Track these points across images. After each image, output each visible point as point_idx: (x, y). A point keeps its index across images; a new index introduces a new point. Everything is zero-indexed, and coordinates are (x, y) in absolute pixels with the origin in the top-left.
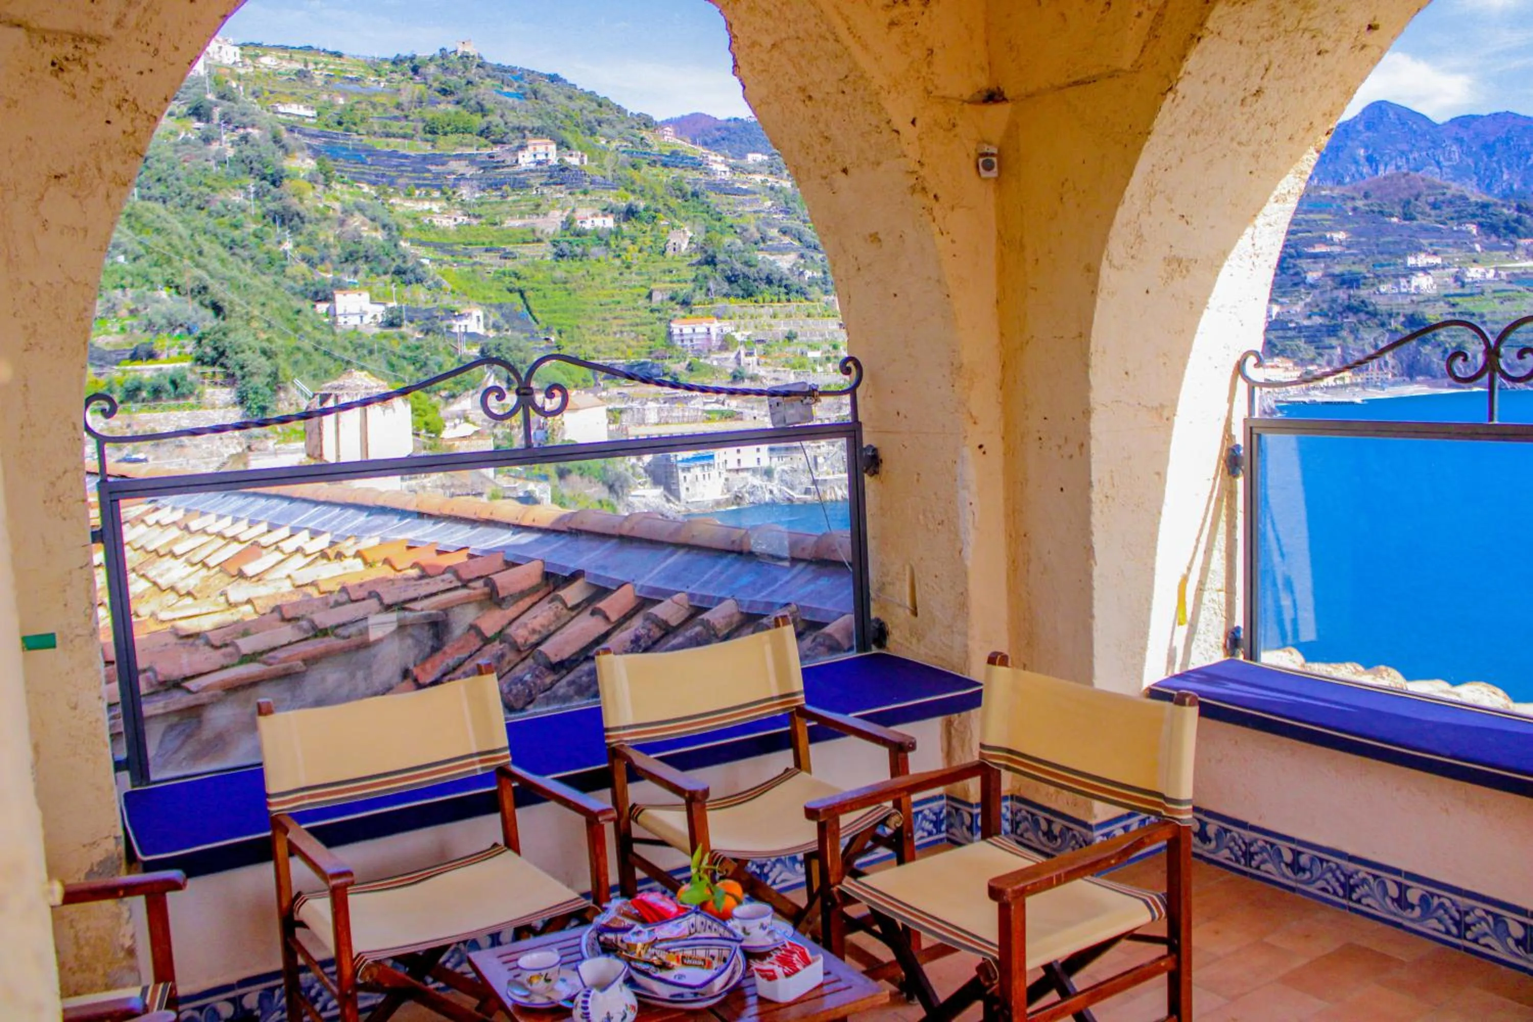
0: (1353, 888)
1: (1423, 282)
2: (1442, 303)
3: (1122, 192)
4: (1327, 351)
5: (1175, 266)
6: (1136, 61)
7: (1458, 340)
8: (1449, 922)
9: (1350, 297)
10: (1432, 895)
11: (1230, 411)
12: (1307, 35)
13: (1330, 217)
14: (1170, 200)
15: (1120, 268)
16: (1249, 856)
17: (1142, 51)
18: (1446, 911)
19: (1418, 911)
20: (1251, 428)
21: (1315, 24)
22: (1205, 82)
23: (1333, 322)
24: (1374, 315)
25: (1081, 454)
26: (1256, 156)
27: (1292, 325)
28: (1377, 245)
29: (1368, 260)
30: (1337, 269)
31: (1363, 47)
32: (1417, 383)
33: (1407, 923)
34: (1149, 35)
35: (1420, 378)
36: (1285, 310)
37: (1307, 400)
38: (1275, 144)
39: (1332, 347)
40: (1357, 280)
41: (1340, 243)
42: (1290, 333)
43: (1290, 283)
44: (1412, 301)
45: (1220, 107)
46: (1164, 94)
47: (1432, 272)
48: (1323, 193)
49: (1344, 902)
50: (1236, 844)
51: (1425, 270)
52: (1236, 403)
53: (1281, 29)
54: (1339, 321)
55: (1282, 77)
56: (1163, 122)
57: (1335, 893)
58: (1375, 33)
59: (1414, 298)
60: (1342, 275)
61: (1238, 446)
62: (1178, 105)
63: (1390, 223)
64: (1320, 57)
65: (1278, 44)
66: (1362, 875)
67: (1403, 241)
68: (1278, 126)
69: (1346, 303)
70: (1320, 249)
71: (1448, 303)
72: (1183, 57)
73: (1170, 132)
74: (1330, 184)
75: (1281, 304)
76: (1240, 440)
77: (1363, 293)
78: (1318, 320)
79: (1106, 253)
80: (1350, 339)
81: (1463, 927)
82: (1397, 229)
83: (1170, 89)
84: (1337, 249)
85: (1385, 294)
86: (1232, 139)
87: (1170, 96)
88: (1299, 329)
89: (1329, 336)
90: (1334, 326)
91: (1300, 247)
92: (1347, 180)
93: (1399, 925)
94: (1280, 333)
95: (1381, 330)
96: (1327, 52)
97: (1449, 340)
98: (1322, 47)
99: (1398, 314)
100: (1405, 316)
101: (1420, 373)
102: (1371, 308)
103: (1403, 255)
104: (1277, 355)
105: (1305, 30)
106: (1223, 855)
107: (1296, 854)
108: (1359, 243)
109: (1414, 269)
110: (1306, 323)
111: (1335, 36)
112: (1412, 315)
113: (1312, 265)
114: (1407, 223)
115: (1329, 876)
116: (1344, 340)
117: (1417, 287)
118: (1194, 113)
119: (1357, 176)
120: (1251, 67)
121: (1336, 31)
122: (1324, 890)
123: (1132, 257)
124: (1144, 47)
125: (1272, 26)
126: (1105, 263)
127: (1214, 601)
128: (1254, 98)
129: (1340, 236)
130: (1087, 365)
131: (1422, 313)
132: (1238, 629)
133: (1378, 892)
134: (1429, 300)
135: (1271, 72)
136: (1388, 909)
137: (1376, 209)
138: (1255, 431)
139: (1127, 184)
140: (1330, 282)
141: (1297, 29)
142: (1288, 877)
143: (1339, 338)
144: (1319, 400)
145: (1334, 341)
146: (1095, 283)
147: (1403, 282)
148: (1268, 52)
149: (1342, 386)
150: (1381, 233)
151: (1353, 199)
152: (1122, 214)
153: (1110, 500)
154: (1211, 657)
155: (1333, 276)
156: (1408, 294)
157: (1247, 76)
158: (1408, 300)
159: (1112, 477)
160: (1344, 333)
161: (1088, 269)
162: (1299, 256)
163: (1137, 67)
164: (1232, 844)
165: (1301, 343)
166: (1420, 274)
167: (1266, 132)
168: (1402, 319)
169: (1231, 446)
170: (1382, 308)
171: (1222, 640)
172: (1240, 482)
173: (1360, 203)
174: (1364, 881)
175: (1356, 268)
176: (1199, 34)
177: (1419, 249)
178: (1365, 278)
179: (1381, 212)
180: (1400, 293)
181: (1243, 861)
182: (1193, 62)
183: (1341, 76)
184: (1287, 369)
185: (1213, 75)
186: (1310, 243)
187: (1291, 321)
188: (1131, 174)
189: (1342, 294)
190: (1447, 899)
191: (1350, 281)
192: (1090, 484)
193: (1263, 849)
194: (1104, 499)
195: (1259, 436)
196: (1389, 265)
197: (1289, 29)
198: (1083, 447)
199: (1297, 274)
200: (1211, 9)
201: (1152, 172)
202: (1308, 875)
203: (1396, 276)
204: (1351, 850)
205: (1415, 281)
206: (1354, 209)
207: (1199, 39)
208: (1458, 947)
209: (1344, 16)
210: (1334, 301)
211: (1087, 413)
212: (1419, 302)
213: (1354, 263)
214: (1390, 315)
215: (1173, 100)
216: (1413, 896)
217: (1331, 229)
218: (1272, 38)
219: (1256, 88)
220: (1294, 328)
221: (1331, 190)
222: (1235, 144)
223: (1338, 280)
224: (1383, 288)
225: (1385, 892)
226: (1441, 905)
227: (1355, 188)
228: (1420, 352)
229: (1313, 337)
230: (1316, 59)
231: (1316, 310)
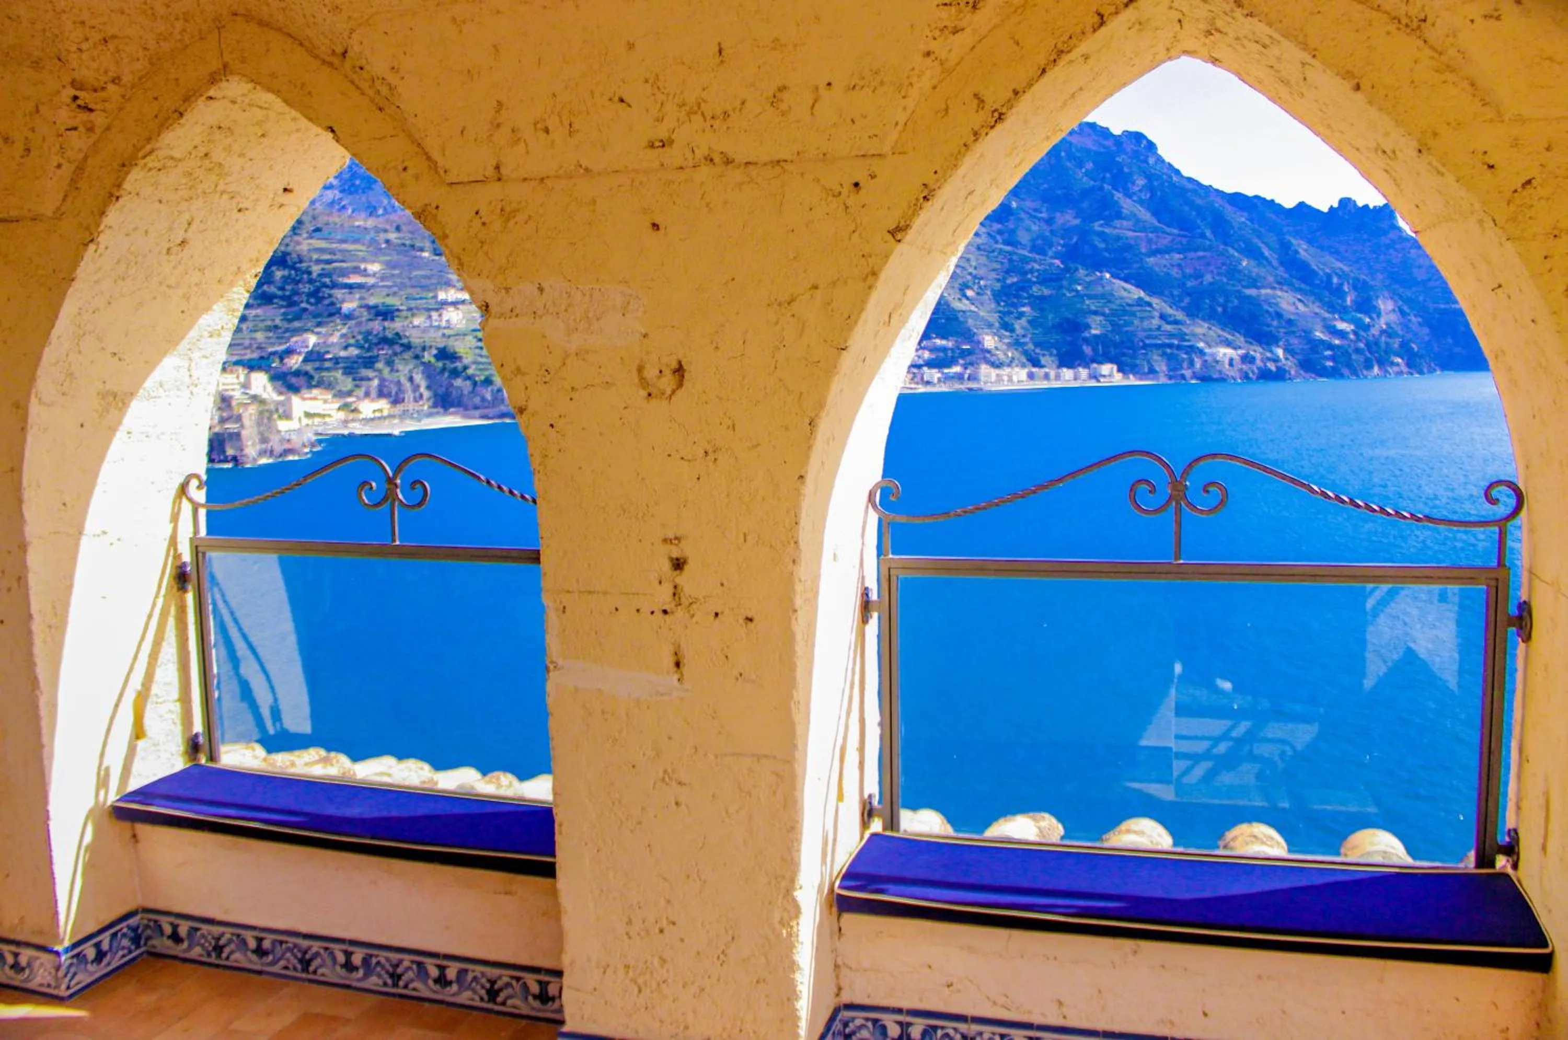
0: (309, 962)
1: (454, 317)
2: (470, 338)
3: (48, 334)
4: (364, 383)
5: (111, 399)
6: (58, 209)
7: (487, 373)
8: (386, 977)
9: (384, 329)
10: (371, 956)
11: (175, 529)
12: (225, 196)
13: (363, 248)
14: (100, 340)
15: (51, 405)
16: (219, 949)
17: (64, 200)
18: (383, 967)
19: (361, 973)
20: (197, 547)
21: (232, 188)
22: (127, 235)
23: (369, 354)
24: (408, 347)
25: (19, 586)
26: (187, 297)
27: (329, 356)
28: (410, 279)
29: (402, 293)
30: (372, 301)
31: (281, 206)
32: (451, 414)
33: (355, 984)
34: (70, 185)
35: (452, 410)
36: (321, 341)
37: (346, 432)
38: (204, 286)
39: (369, 379)
40: (392, 312)
41: (374, 275)
42: (327, 364)
43: (326, 314)
44: (444, 335)
45: (145, 256)
46: (86, 245)
47: (461, 307)
48: (357, 223)
49: (304, 975)
50: (206, 941)
51: (455, 304)
52: (180, 524)
53: (199, 191)
54: (375, 352)
55: (205, 230)
56: (85, 269)
57: (295, 969)
58: (289, 195)
59: (446, 332)
60: (376, 307)
61: (184, 565)
62: (101, 255)
63: (421, 258)
64: (241, 214)
65: (199, 203)
66: (314, 950)
67: (433, 275)
68: (206, 271)
69: (381, 335)
70: (355, 279)
71: (476, 337)
72: (103, 213)
73: (95, 278)
74: (363, 215)
75: (318, 333)
76: (187, 557)
77: (397, 325)
78: (354, 352)
79: (34, 391)
80: (386, 372)
81: (396, 977)
82: (427, 264)
83: (92, 241)
84: (371, 281)
85: (418, 327)
86: (161, 283)
87: (92, 247)
88: (336, 360)
89: (366, 367)
90: (370, 357)
91: (335, 277)
92: (380, 212)
93: (348, 987)
94: (317, 364)
95: (415, 362)
96: (247, 209)
97: (478, 373)
98: (241, 206)
99: (431, 347)
100: (438, 349)
101: (452, 406)
102: (405, 341)
103: (435, 288)
104: (316, 386)
105: (222, 193)
106: (196, 953)
107: (260, 940)
108: (393, 275)
109: (445, 303)
110: (343, 354)
111: (253, 197)
112: (445, 348)
113: (347, 296)
114: (437, 258)
115: (288, 955)
116: (380, 371)
117: (448, 321)
118: (118, 262)
119: (389, 209)
120: (173, 222)
121: (253, 193)
122: (286, 968)
123: (63, 394)
124: (66, 196)
125: (190, 188)
126: (33, 400)
127: (170, 711)
128: (180, 248)
129: (374, 268)
130: (20, 501)
131: (453, 346)
132: (196, 735)
133: (329, 961)
134: (457, 335)
135: (194, 226)
136: (336, 974)
137: (408, 242)
138: (200, 549)
139: (53, 327)
140: (365, 314)
141: (215, 191)
142: (255, 962)
143: (375, 370)
144: (358, 432)
145: (370, 373)
146: (24, 418)
147: (435, 315)
148: (189, 210)
149: (379, 418)
150: (412, 266)
151: (386, 231)
152: (49, 355)
153: (53, 630)
154: (173, 765)
155: (368, 308)
156: (439, 327)
157: (170, 229)
158: (440, 333)
159: (54, 607)
160: (380, 365)
161: (17, 406)
162: (334, 286)
163: (59, 215)
164: (203, 941)
165: (339, 374)
166: (451, 309)
167: (195, 277)
168: (434, 352)
169: (179, 563)
170: (416, 341)
171: (182, 748)
172: (190, 597)
173: (392, 236)
174: (317, 954)
175: (390, 301)
176: (117, 194)
177: (448, 284)
178: (398, 310)
179: (413, 246)
180: (431, 326)
181: (213, 954)
182: (113, 216)
183: (263, 228)
184: (325, 401)
185: (136, 229)
186: (344, 273)
187: (328, 352)
188: (56, 317)
189: (376, 326)
190: (383, 955)
191: (386, 314)
192: (30, 616)
193: (230, 941)
194: (47, 630)
195: (204, 554)
196: (421, 298)
197: (207, 191)
198: (21, 580)
199: (332, 304)
200: (127, 173)
201: (79, 314)
202: (271, 957)
203: (429, 310)
204: (304, 929)
205: (446, 316)
206: (387, 241)
207: (118, 198)
208: (394, 995)
209: (257, 182)
210: (369, 333)
211: (23, 547)
212: (449, 337)
213: (388, 295)
214: (424, 349)
215: (96, 251)
216: (357, 959)
217: (364, 260)
218: (191, 198)
219: (181, 239)
220: (331, 359)
221: (365, 220)
222: (164, 288)
223: (373, 311)
224: (416, 322)
225: (334, 959)
226: (378, 963)
227: (387, 221)
228: (452, 385)
229: (351, 368)
230: (236, 215)
231: (352, 341)
